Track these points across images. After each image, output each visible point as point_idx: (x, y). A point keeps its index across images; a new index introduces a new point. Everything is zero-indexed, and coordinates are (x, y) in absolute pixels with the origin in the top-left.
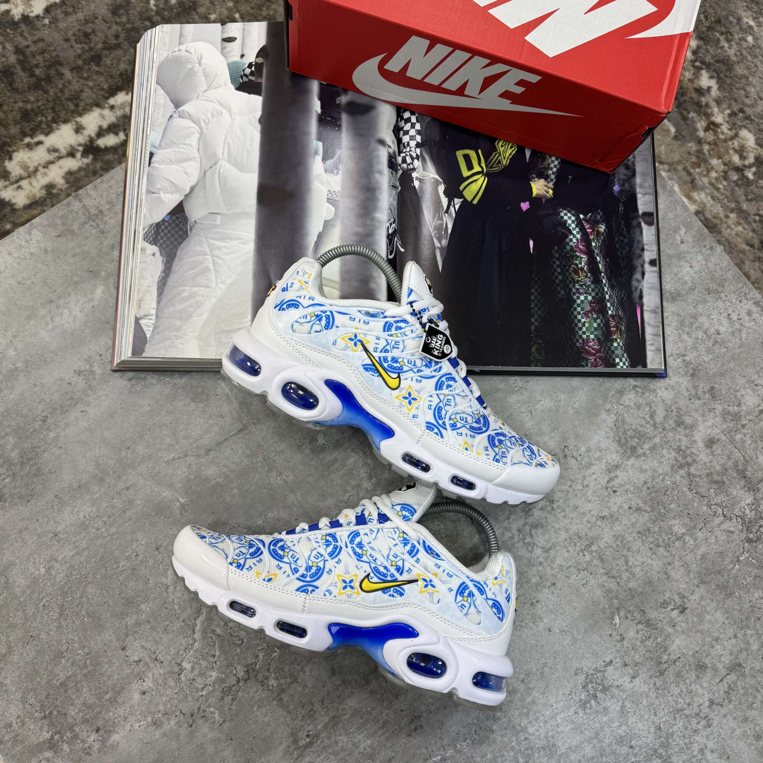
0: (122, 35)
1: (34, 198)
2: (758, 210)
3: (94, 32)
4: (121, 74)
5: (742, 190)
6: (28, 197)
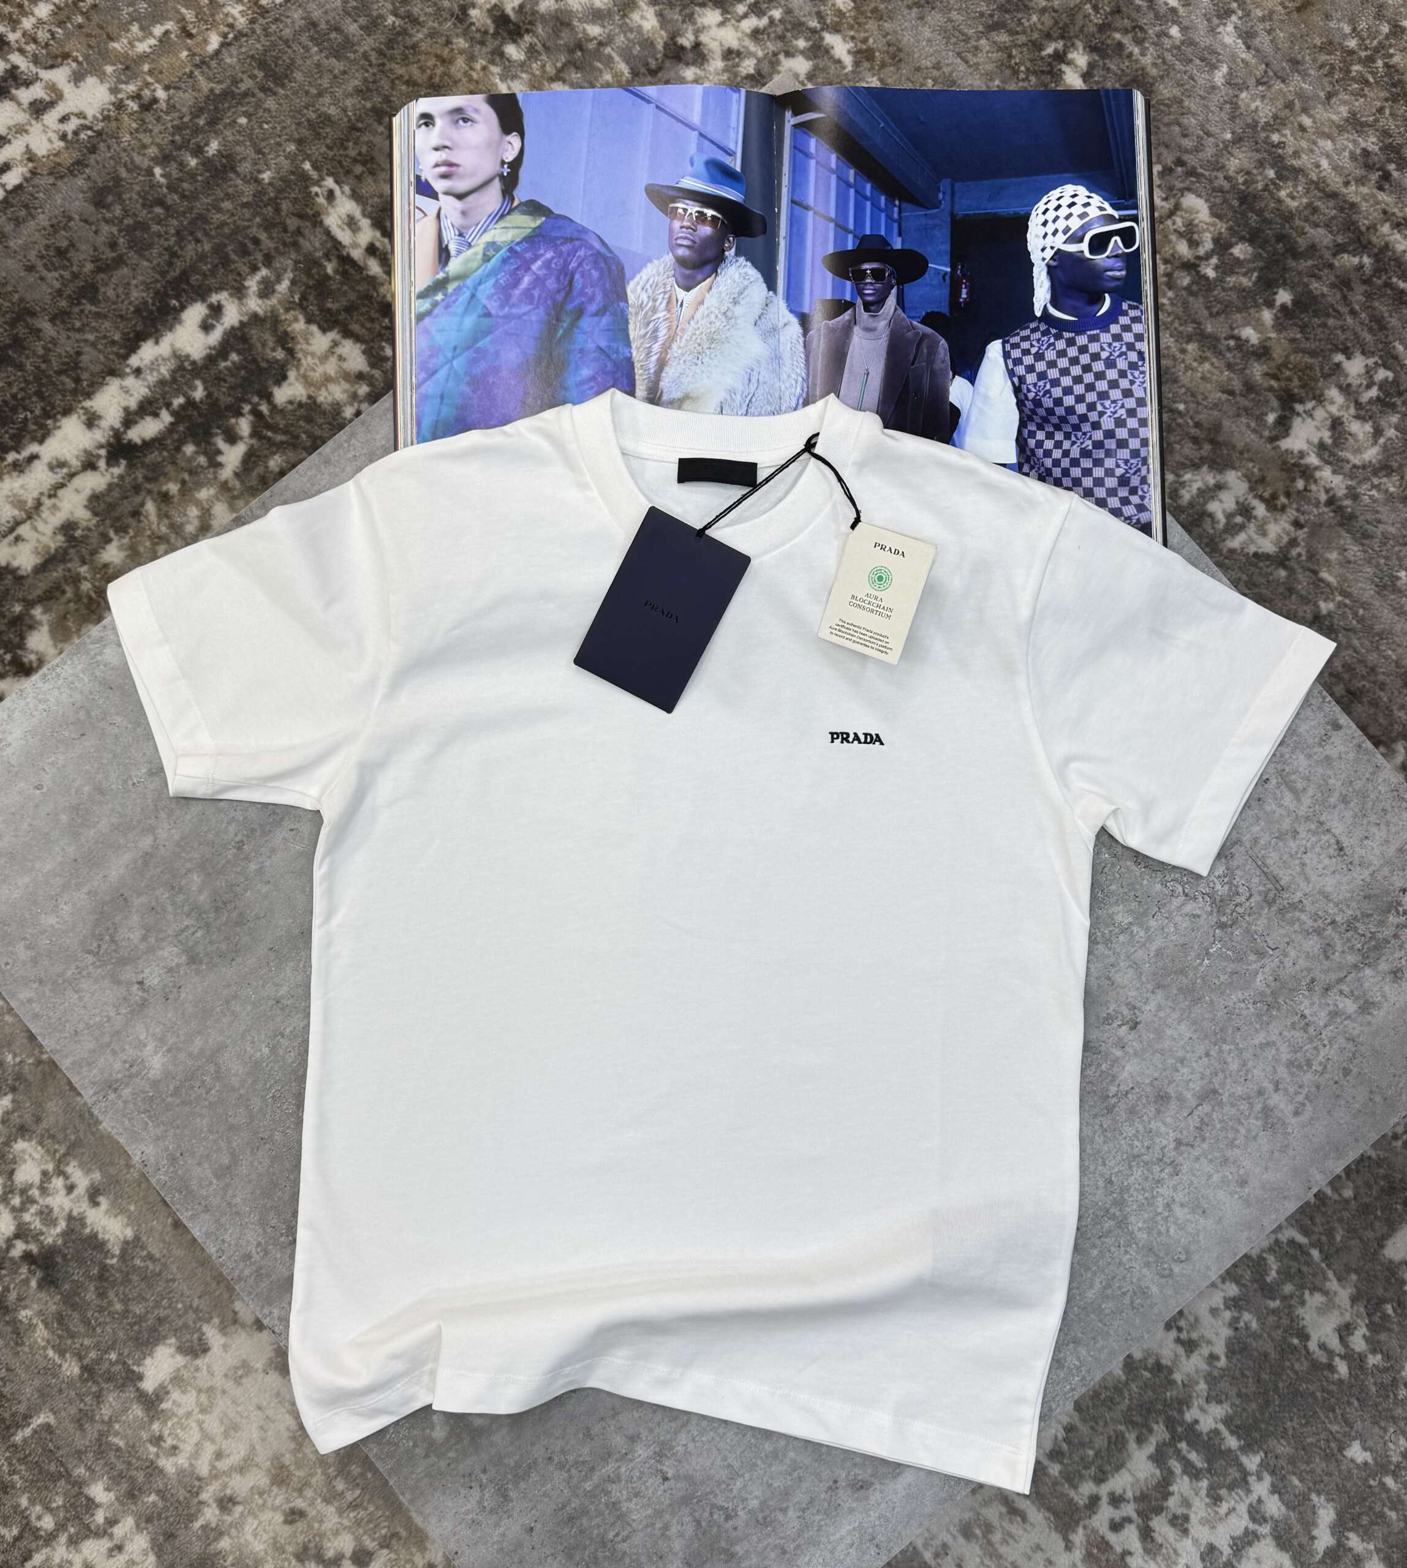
0: (121, 240)
1: (48, 552)
2: (1232, 329)
3: (72, 245)
4: (138, 311)
5: (1201, 300)
6: (38, 553)
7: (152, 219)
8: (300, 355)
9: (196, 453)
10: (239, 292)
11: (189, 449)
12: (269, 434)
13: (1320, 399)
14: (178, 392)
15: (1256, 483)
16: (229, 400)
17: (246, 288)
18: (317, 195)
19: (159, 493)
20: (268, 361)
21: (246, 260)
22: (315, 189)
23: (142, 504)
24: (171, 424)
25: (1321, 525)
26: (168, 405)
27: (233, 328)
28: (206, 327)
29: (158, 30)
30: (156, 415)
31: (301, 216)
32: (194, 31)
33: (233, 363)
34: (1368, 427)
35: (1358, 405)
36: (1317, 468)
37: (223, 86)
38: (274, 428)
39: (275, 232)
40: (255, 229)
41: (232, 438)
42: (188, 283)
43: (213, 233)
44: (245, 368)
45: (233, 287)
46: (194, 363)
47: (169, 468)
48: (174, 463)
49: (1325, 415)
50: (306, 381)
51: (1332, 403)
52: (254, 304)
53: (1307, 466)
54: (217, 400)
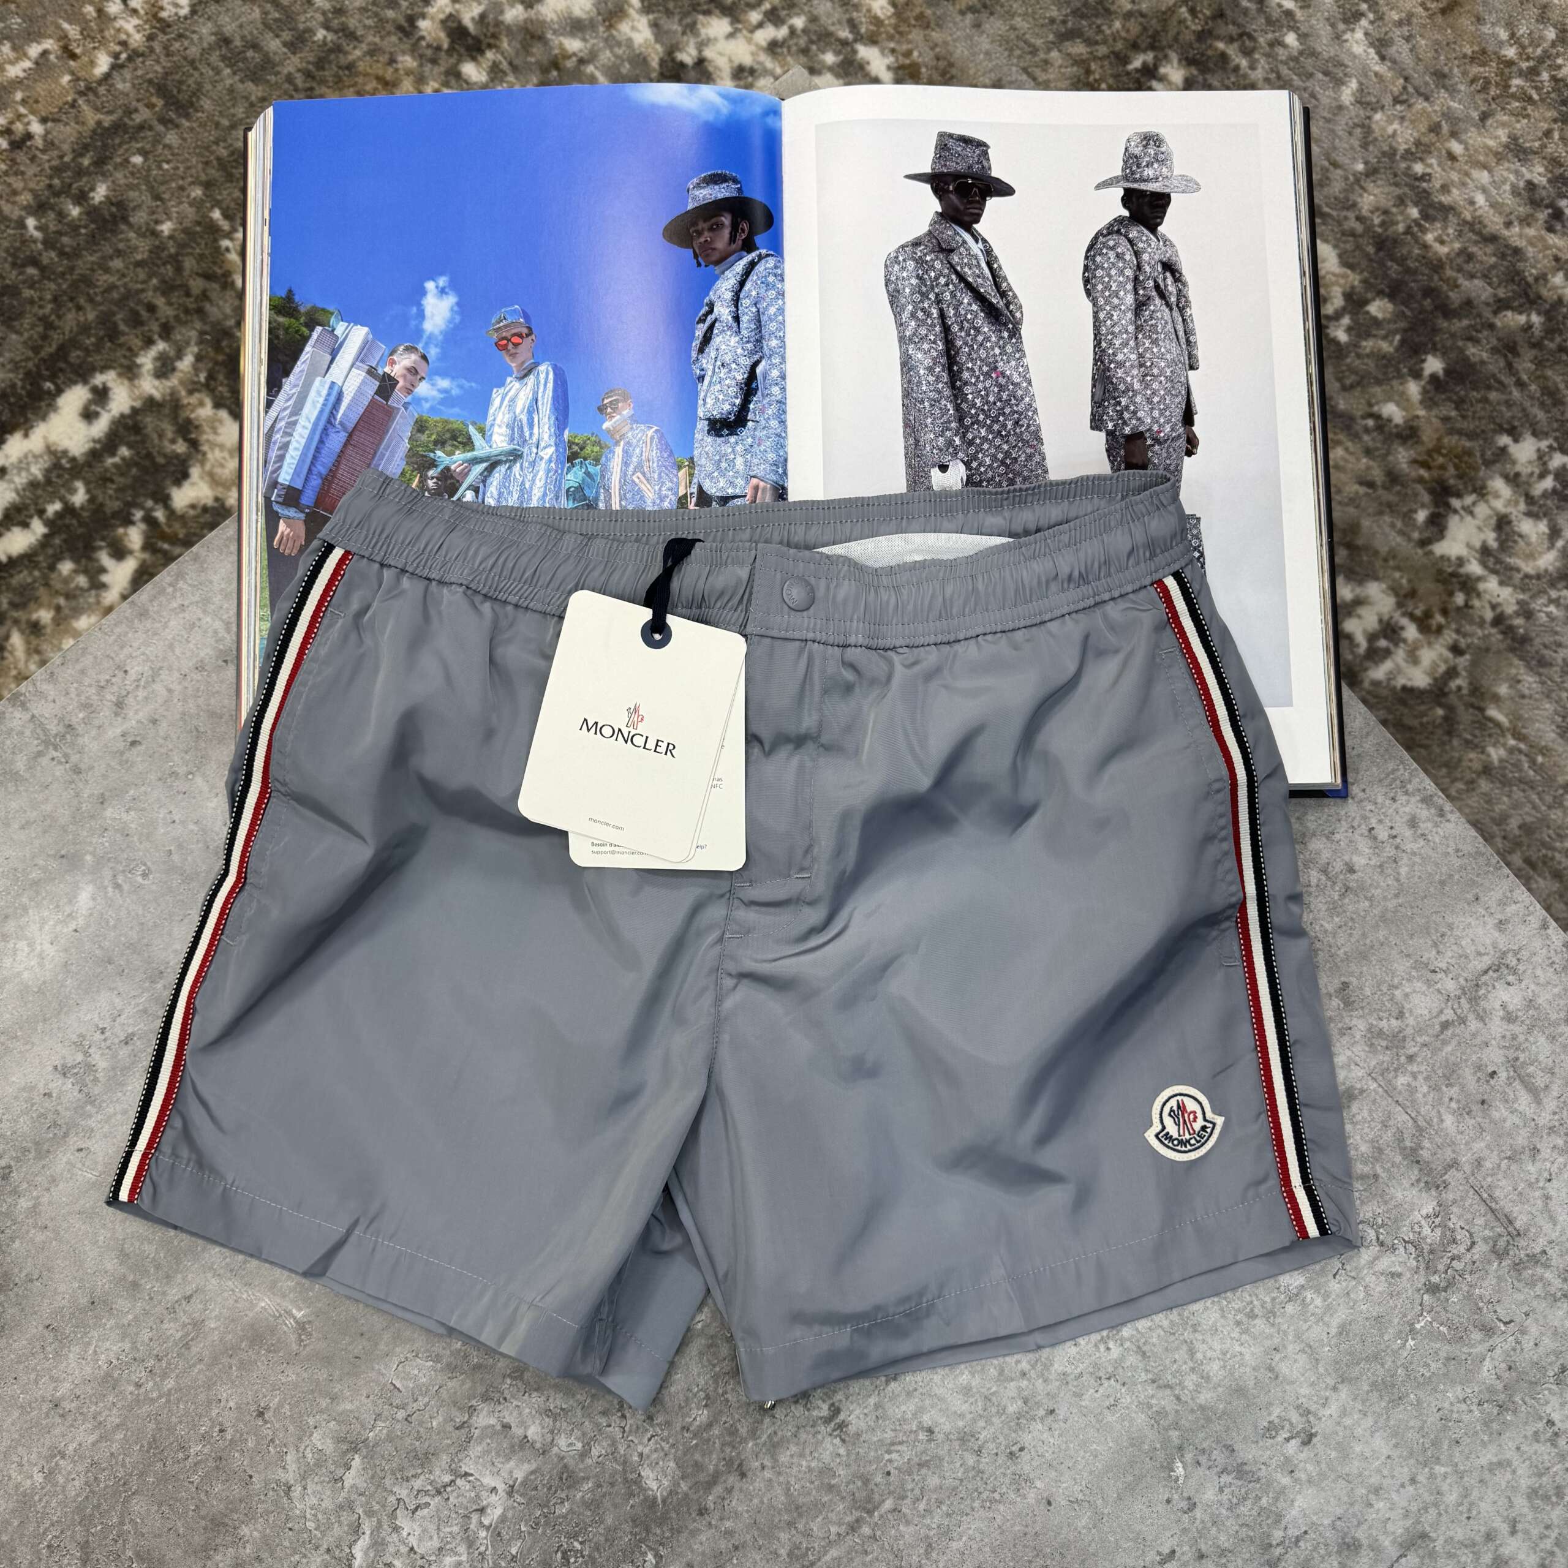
2: (1370, 405)
7: (24, 282)
8: (205, 448)
9: (75, 571)
10: (130, 372)
11: (66, 567)
12: (166, 546)
13: (1481, 492)
14: (52, 497)
15: (1405, 597)
16: (116, 505)
17: (139, 366)
18: (228, 250)
19: (28, 622)
20: (165, 456)
21: (138, 331)
22: (225, 243)
23: (7, 637)
24: (45, 536)
25: (1487, 650)
26: (41, 513)
27: (122, 416)
28: (88, 415)
29: (34, 50)
30: (25, 525)
31: (208, 277)
32: (78, 51)
33: (123, 459)
34: (1543, 527)
35: (1530, 499)
36: (1479, 579)
37: (114, 117)
38: (173, 540)
39: (175, 297)
40: (150, 293)
41: (120, 553)
42: (66, 361)
43: (99, 298)
44: (136, 464)
45: (122, 366)
46: (73, 460)
47: (42, 592)
48: (47, 585)
49: (1489, 512)
50: (214, 480)
51: (1497, 496)
52: (150, 386)
53: (1468, 576)
54: (102, 505)
